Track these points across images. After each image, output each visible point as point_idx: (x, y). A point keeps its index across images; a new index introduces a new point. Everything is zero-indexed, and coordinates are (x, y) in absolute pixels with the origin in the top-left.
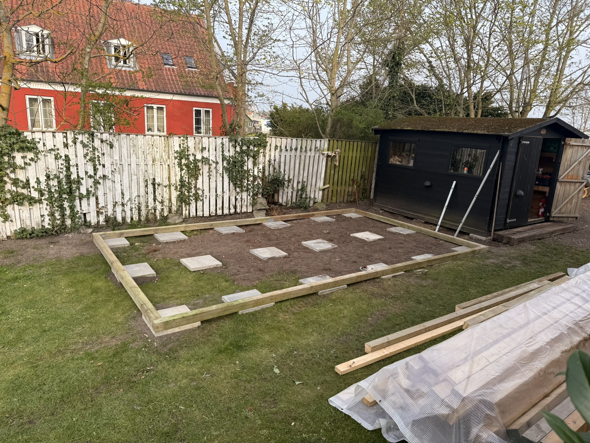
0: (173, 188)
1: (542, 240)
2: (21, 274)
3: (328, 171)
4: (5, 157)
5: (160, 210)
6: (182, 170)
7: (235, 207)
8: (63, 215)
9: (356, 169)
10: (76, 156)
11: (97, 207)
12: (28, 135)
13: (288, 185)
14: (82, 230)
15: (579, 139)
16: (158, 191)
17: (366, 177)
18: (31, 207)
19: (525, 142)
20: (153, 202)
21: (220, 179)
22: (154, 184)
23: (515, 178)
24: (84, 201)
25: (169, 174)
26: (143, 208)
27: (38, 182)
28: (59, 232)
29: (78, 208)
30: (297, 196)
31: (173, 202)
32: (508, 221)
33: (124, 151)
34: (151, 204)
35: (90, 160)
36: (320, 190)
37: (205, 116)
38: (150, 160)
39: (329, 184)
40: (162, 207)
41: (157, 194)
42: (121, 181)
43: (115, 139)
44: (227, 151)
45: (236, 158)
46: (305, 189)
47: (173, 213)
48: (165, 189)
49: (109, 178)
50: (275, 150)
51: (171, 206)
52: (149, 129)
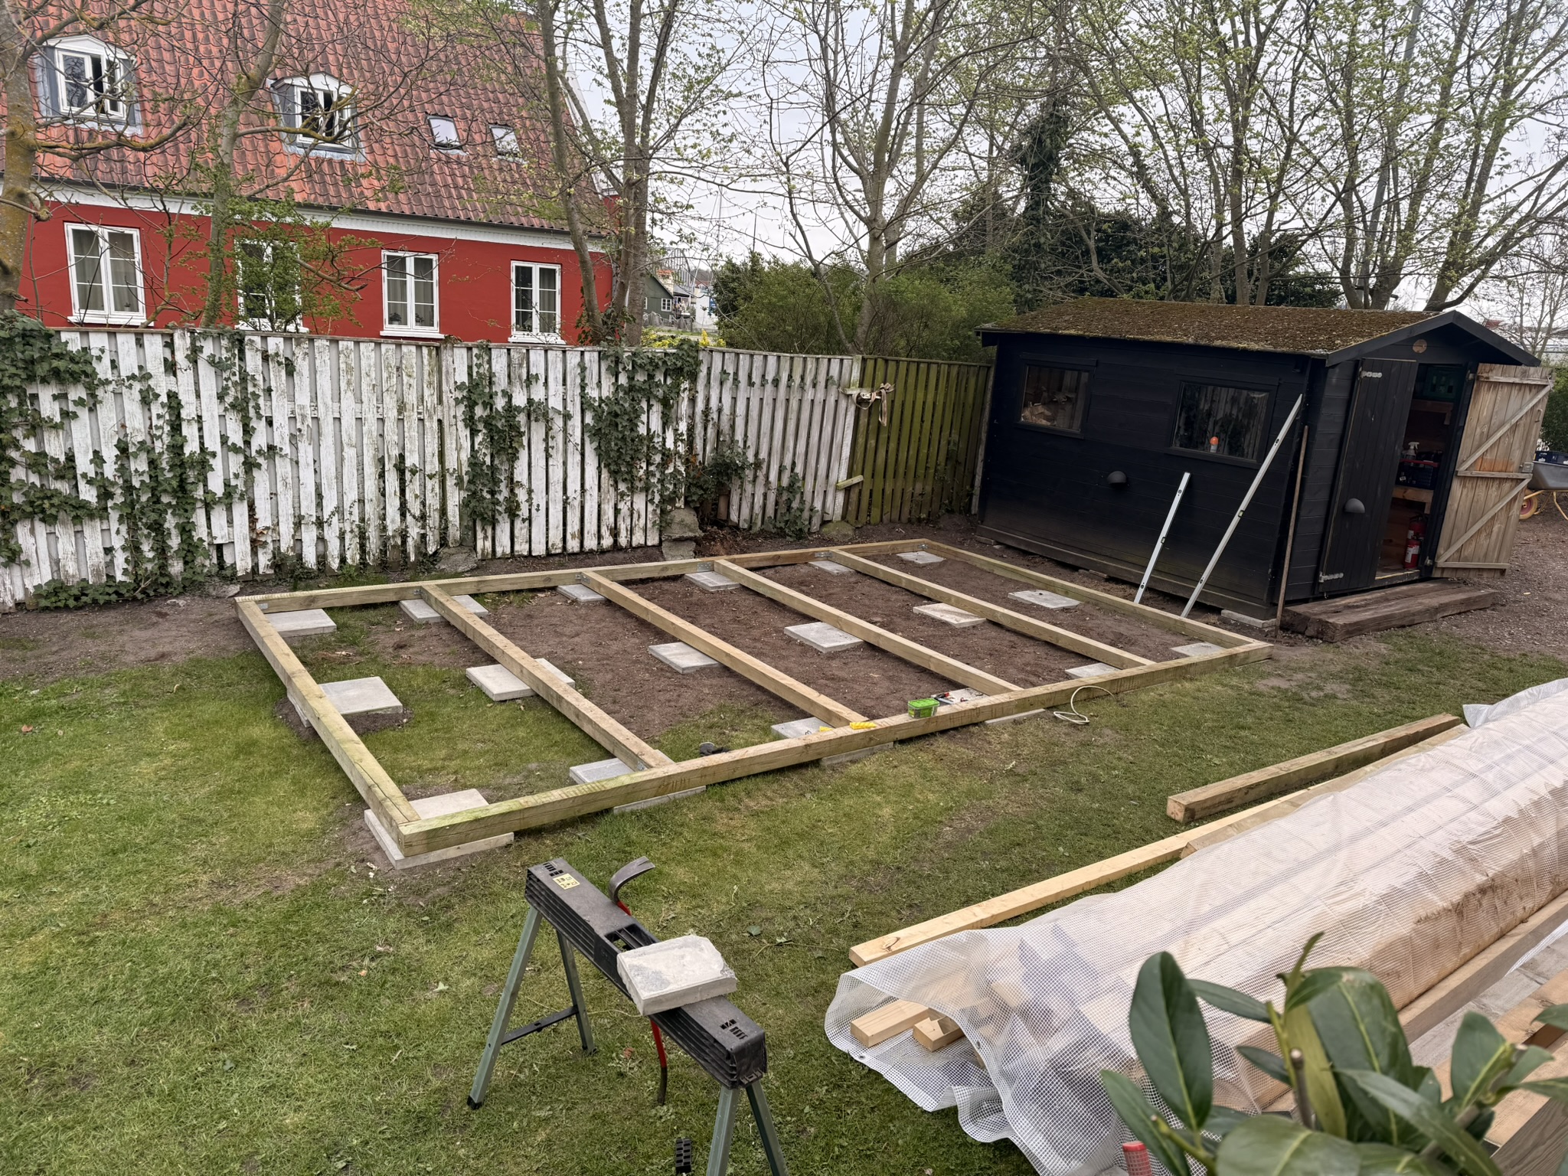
0: (450, 482)
1: (1409, 629)
2: (53, 702)
3: (861, 440)
4: (10, 397)
5: (416, 537)
6: (474, 433)
7: (615, 532)
8: (162, 551)
9: (936, 437)
10: (198, 396)
11: (252, 529)
12: (73, 342)
13: (755, 477)
14: (211, 590)
15: (1513, 367)
16: (413, 488)
17: (962, 459)
18: (79, 528)
19: (1369, 374)
20: (398, 518)
21: (574, 459)
22: (401, 469)
23: (1343, 467)
24: (219, 516)
25: (442, 445)
26: (373, 534)
27: (98, 458)
28: (152, 593)
29: (201, 532)
30: (777, 503)
31: (451, 518)
32: (1323, 578)
33: (325, 383)
34: (393, 521)
35: (233, 406)
36: (837, 489)
37: (542, 284)
38: (391, 406)
39: (862, 474)
40: (423, 532)
41: (409, 495)
42: (315, 461)
43: (299, 352)
44: (595, 386)
45: (617, 403)
46: (798, 485)
47: (451, 545)
48: (429, 484)
49: (284, 452)
50: (722, 383)
51: (446, 528)
52: (394, 318)
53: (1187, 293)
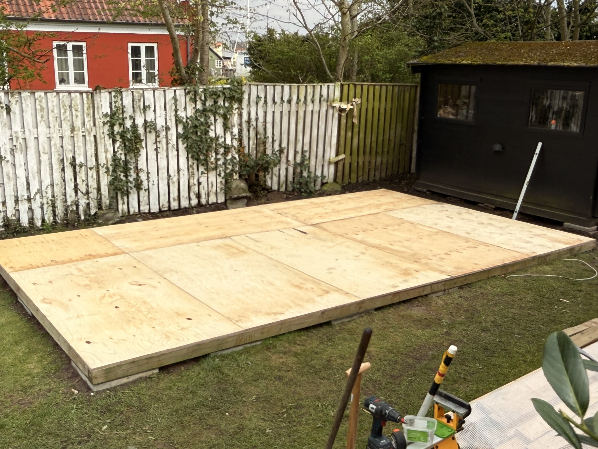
0: (102, 171)
3: (343, 133)
5: (84, 205)
6: (114, 141)
7: (198, 196)
13: (280, 159)
16: (81, 176)
20: (73, 194)
21: (173, 154)
22: (73, 165)
25: (96, 150)
26: (59, 204)
30: (294, 174)
31: (103, 193)
33: (29, 118)
34: (70, 196)
36: (330, 163)
37: (147, 56)
38: (66, 129)
39: (345, 153)
40: (87, 201)
41: (79, 181)
42: (25, 163)
43: (13, 101)
44: (183, 110)
45: (197, 119)
46: (306, 162)
47: (104, 209)
48: (90, 173)
49: (7, 159)
50: (257, 104)
51: (101, 198)
52: (62, 81)
53: (531, 36)
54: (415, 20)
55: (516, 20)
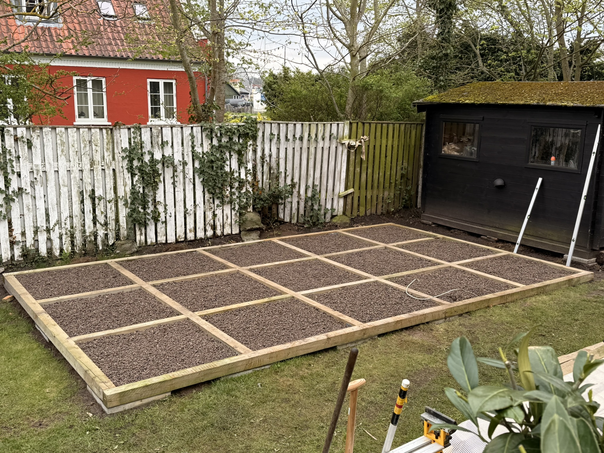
0: (121, 204)
3: (351, 169)
5: (103, 236)
6: (133, 175)
7: (214, 227)
9: (394, 165)
11: (11, 235)
13: (292, 192)
16: (100, 208)
17: (410, 177)
20: (92, 225)
21: (189, 187)
22: (93, 198)
25: (115, 183)
26: (78, 235)
30: (305, 207)
31: (121, 224)
33: (49, 152)
34: (89, 227)
36: (339, 197)
37: (165, 91)
38: (86, 163)
39: (353, 188)
40: (106, 232)
41: (98, 212)
42: (45, 196)
43: (34, 135)
44: (199, 146)
45: (213, 155)
46: (317, 196)
47: (122, 239)
48: (109, 205)
49: (27, 192)
50: (271, 141)
51: (119, 229)
52: (81, 115)
53: (535, 76)
54: (422, 61)
55: (520, 60)
